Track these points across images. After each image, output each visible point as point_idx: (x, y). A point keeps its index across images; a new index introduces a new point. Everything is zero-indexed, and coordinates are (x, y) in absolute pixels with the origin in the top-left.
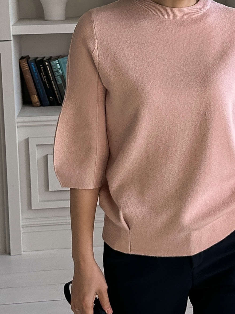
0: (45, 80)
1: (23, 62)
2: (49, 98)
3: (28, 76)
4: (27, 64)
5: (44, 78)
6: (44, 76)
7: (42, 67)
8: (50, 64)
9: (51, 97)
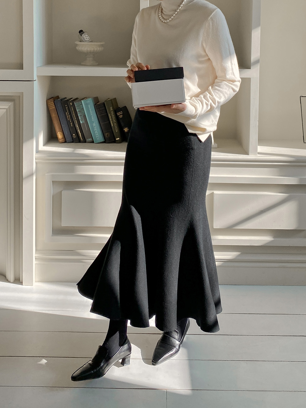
0: (69, 119)
1: (50, 102)
2: (72, 136)
3: (54, 115)
4: (54, 104)
5: (68, 116)
6: (68, 115)
7: (67, 107)
8: (73, 104)
9: (74, 135)
